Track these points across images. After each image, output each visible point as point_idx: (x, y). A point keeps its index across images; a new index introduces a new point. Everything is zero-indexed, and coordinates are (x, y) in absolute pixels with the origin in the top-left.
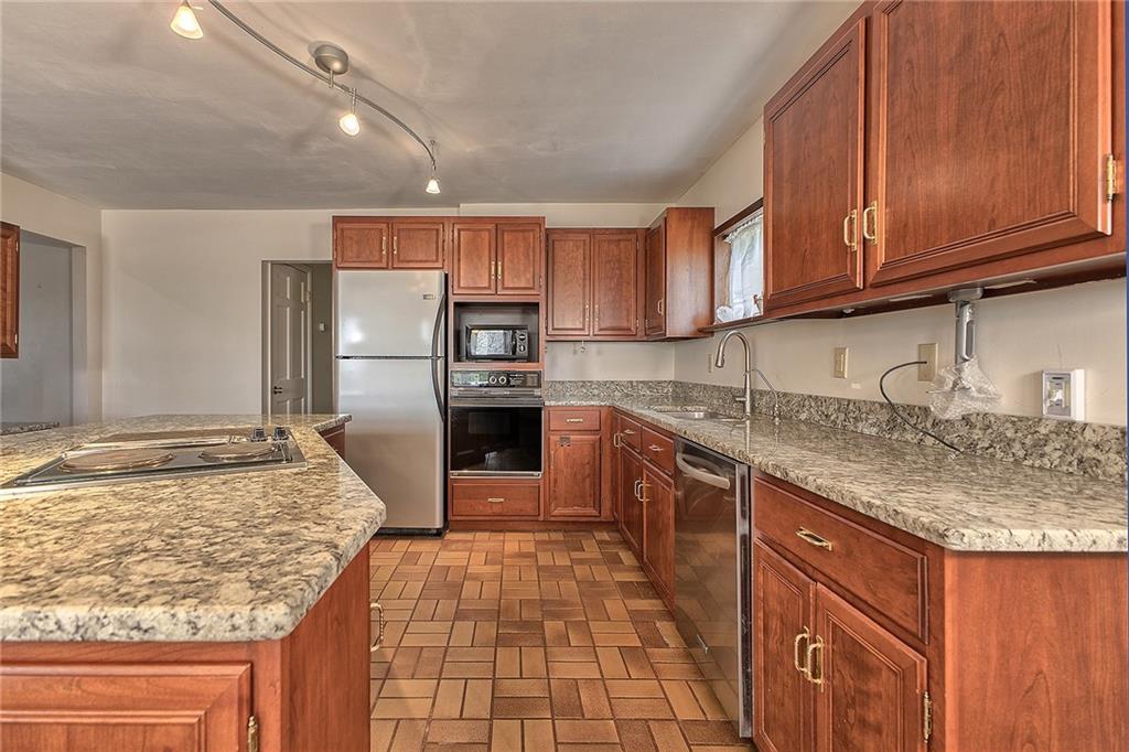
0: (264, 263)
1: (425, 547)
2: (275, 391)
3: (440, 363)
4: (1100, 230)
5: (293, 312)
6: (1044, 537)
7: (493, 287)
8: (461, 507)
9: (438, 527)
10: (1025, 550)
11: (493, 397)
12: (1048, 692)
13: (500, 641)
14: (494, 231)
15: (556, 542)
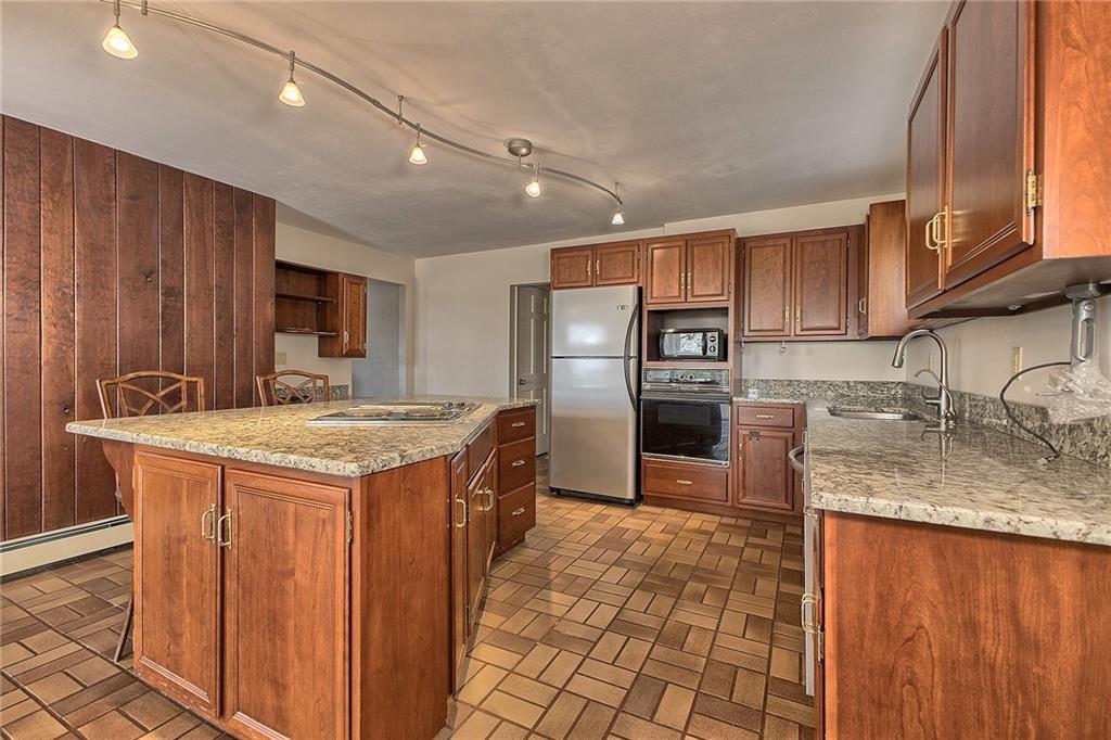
0: (512, 287)
1: (616, 513)
2: (521, 382)
3: (633, 363)
4: (1024, 240)
5: (536, 322)
6: (901, 507)
7: (683, 295)
8: (650, 485)
9: (630, 497)
10: (882, 515)
11: (682, 392)
12: (930, 646)
13: (641, 586)
14: (684, 248)
15: (740, 527)
